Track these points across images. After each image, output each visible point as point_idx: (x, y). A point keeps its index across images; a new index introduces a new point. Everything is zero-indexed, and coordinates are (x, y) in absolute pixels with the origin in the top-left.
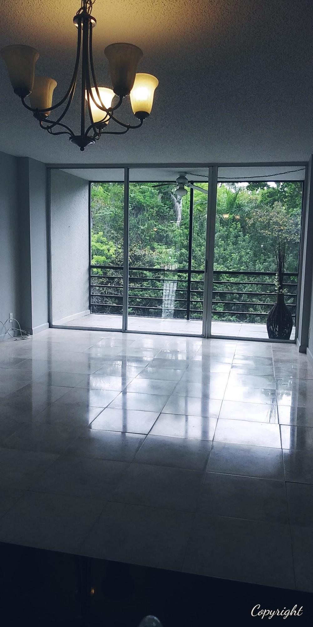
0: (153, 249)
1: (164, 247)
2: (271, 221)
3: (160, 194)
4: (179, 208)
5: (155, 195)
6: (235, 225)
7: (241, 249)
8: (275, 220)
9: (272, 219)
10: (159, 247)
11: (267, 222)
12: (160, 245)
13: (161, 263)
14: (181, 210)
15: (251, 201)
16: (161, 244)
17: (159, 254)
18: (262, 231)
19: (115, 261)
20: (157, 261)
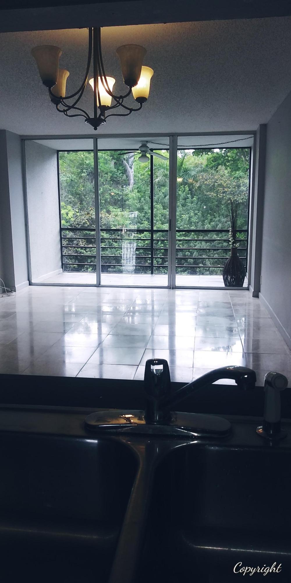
0: (109, 212)
1: (119, 210)
2: (216, 184)
3: (113, 160)
4: (131, 173)
5: (109, 162)
6: (183, 188)
7: (190, 210)
8: (219, 183)
9: (217, 182)
10: (114, 210)
11: (212, 185)
12: (115, 209)
13: (116, 225)
14: (133, 175)
15: (196, 166)
16: (115, 207)
17: (114, 216)
18: (208, 193)
19: (73, 224)
20: (113, 223)
